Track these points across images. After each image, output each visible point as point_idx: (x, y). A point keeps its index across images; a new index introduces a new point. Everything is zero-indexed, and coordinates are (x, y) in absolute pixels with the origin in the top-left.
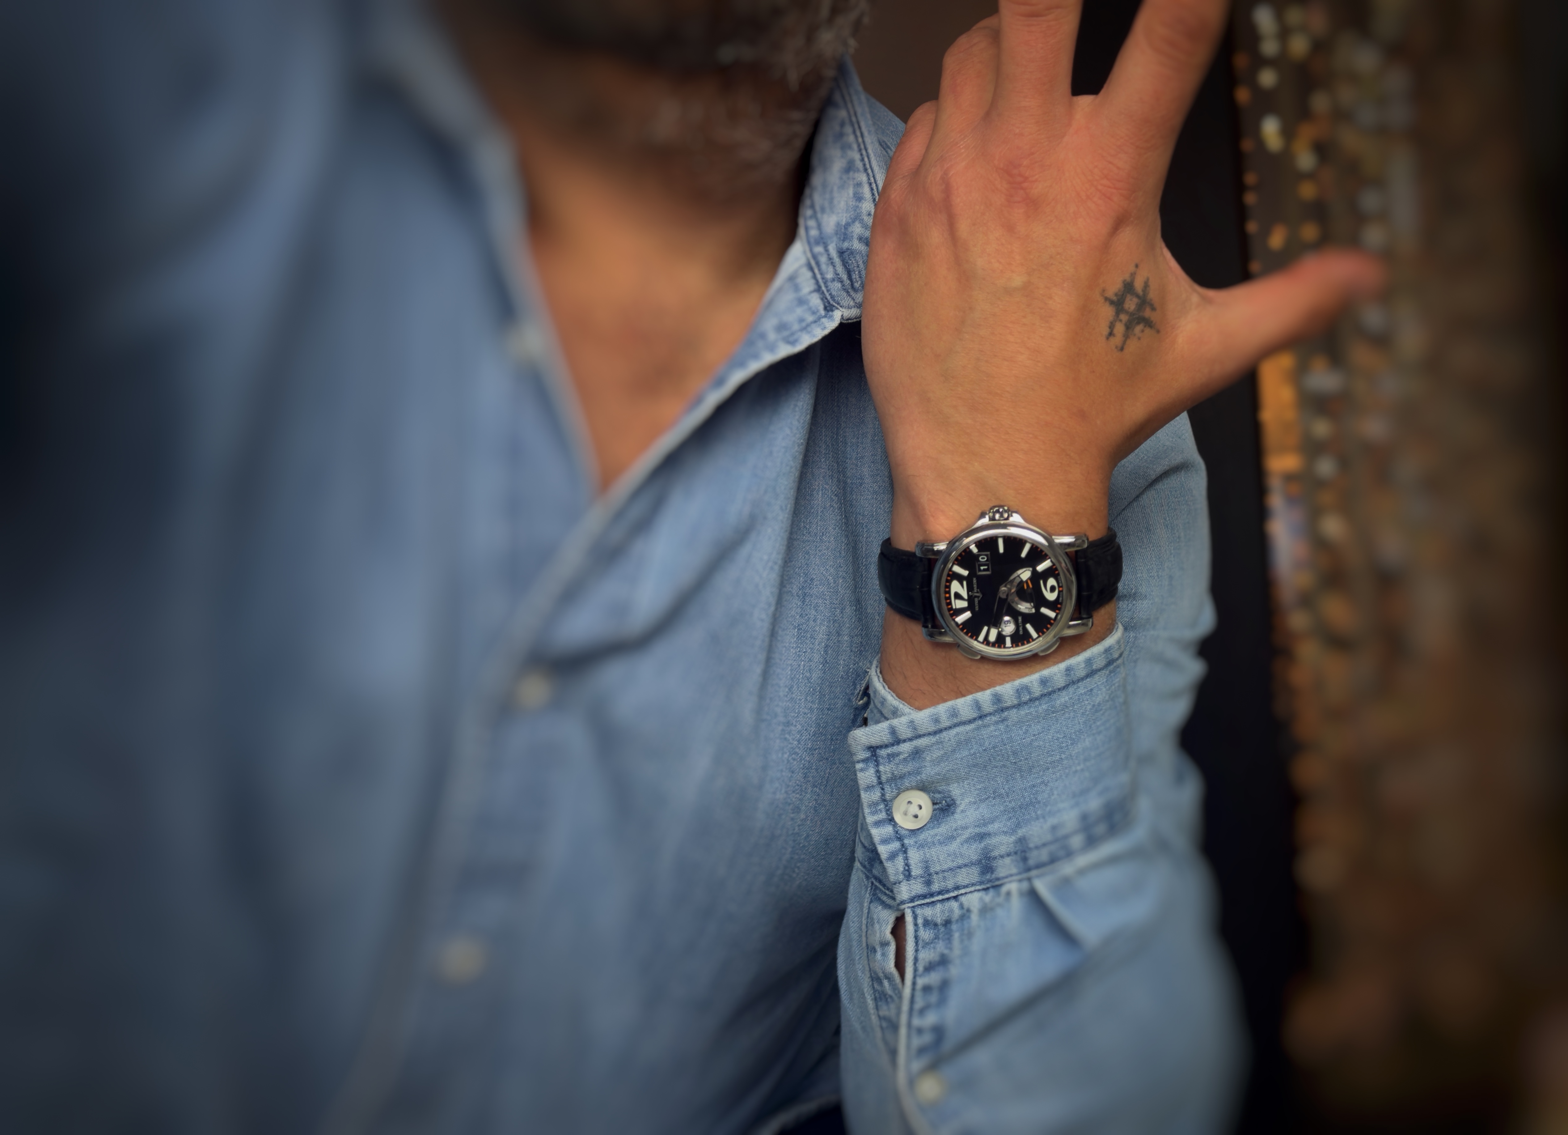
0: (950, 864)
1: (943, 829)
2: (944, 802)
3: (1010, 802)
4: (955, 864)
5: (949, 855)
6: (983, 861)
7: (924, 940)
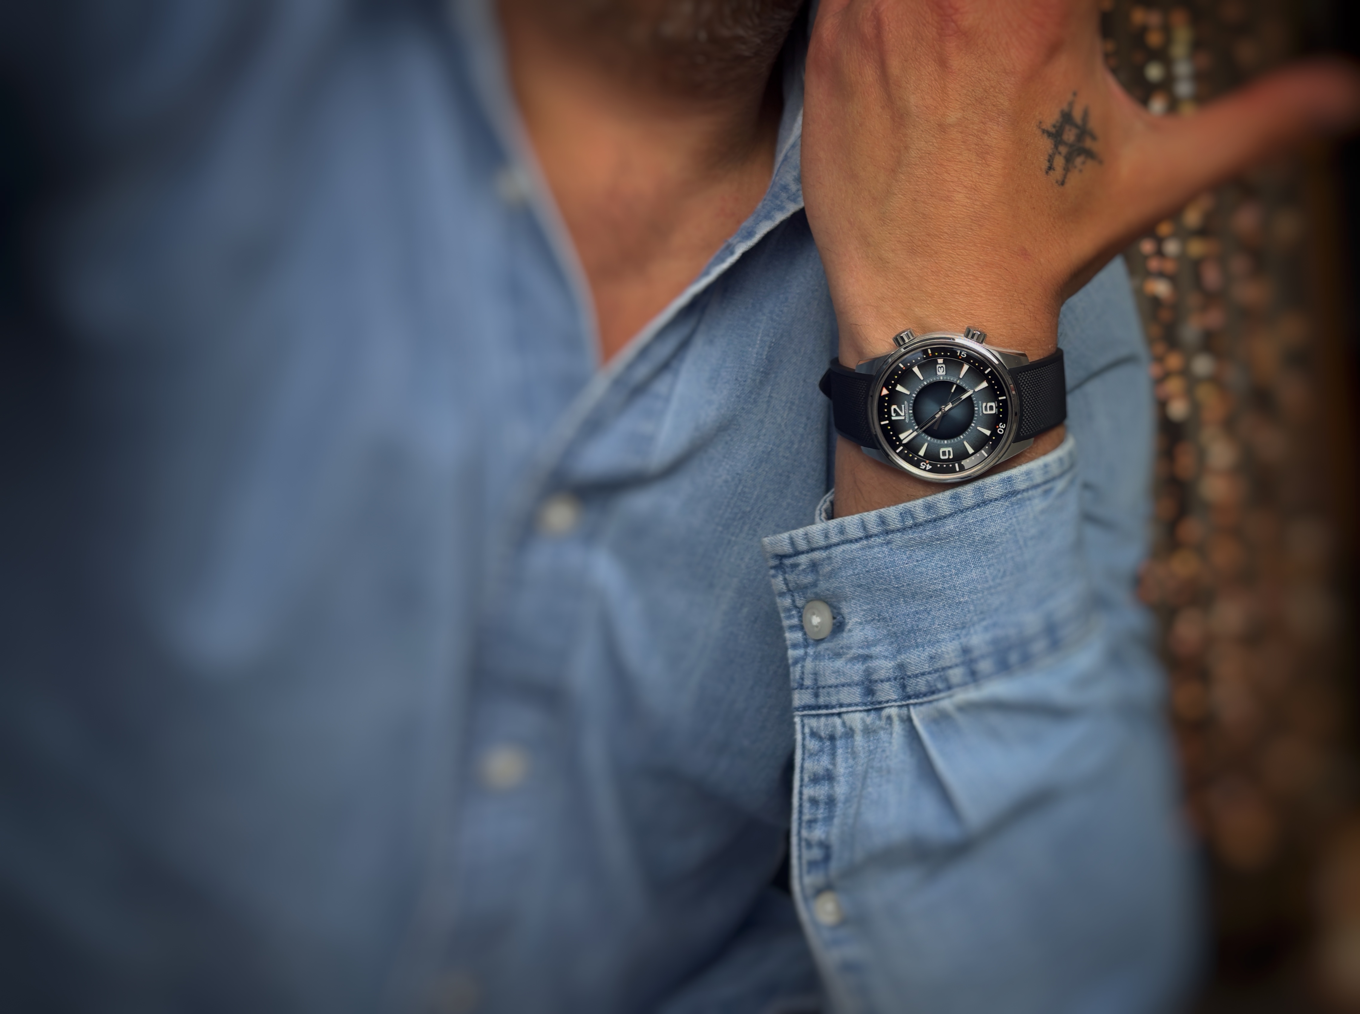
1: (834, 643)
2: (838, 617)
3: (893, 626)
6: (866, 682)
7: (809, 750)
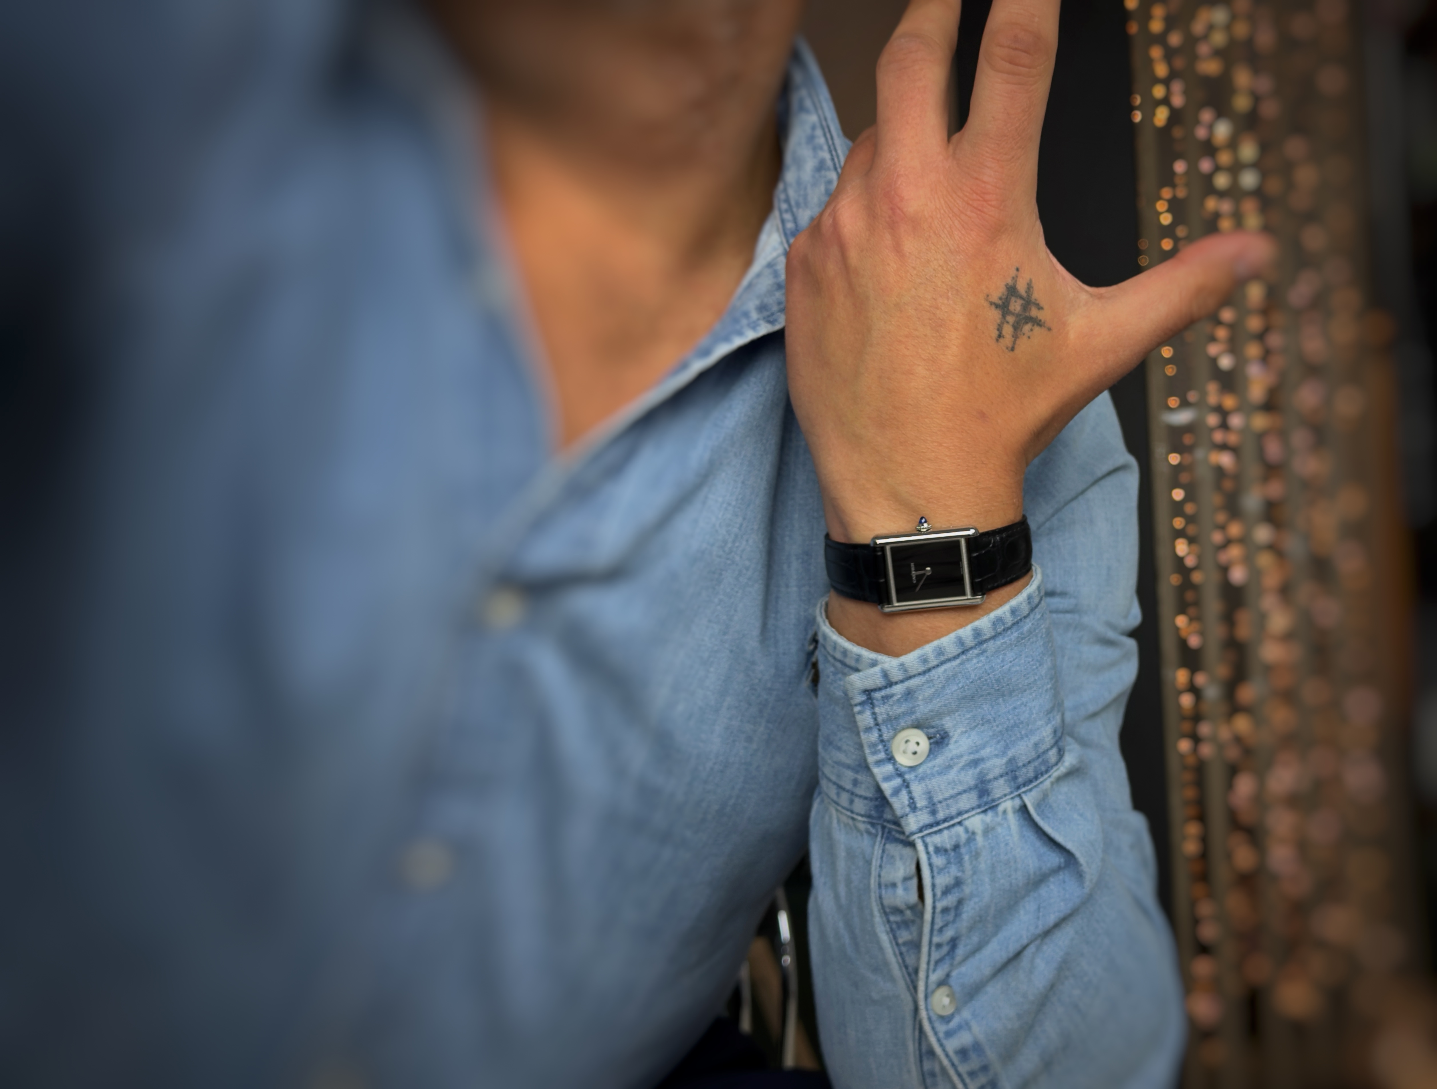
0: (952, 792)
1: (940, 761)
2: (938, 735)
3: (997, 726)
4: (956, 791)
5: (949, 784)
6: (980, 785)
7: (937, 867)
